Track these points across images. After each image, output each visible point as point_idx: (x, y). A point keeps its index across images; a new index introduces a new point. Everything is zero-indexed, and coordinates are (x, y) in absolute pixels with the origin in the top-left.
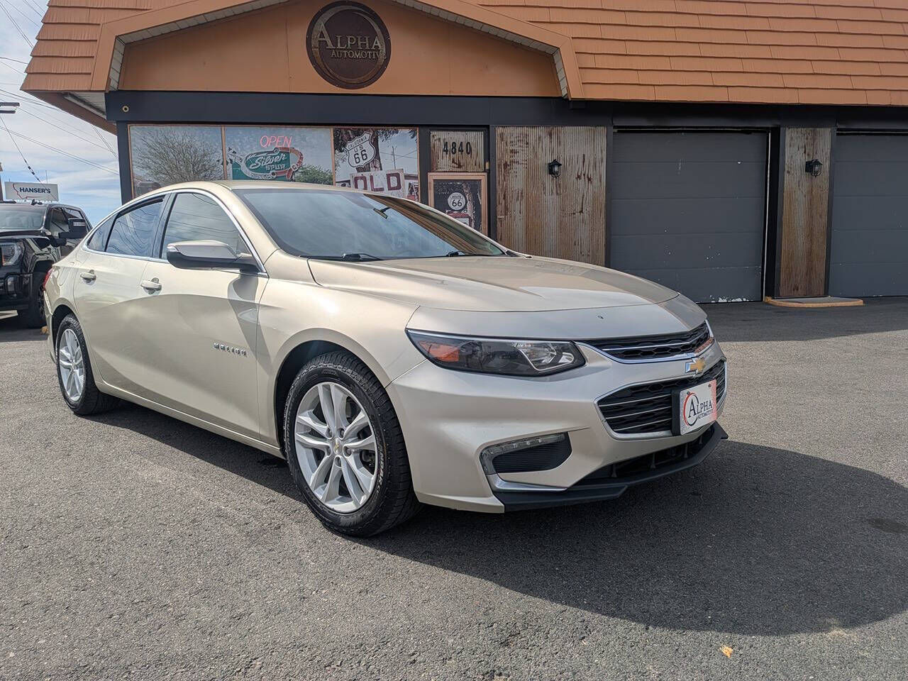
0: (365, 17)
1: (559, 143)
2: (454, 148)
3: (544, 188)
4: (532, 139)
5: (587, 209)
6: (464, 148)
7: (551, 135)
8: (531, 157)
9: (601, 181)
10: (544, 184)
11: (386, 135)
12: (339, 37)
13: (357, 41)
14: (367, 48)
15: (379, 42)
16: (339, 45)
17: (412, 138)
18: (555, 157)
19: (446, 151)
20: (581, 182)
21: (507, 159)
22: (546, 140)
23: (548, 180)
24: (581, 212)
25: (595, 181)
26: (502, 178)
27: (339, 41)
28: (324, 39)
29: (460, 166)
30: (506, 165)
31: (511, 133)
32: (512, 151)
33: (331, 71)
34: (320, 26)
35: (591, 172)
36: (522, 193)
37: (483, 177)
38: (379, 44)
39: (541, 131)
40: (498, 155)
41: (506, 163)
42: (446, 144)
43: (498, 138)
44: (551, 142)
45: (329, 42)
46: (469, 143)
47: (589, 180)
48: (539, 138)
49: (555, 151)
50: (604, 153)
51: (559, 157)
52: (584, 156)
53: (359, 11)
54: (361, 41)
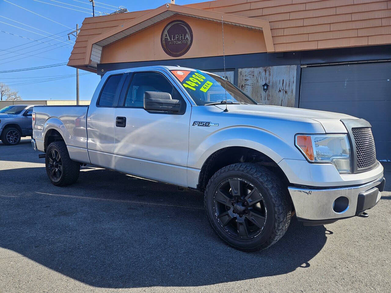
0: (183, 26)
1: (270, 75)
3: (261, 97)
4: (256, 74)
7: (265, 71)
8: (255, 82)
9: (292, 93)
10: (261, 95)
13: (179, 37)
14: (183, 39)
15: (188, 36)
16: (172, 39)
18: (267, 82)
20: (281, 93)
21: (243, 83)
22: (263, 74)
23: (263, 93)
25: (289, 93)
27: (172, 37)
28: (167, 37)
30: (242, 86)
31: (246, 71)
32: (245, 80)
33: (169, 50)
34: (166, 32)
35: (287, 88)
38: (188, 37)
39: (261, 69)
40: (239, 82)
41: (242, 85)
43: (239, 74)
44: (265, 74)
45: (169, 38)
46: (227, 77)
47: (286, 92)
48: (260, 73)
49: (268, 78)
50: (295, 78)
51: (269, 82)
52: (283, 80)
53: (181, 24)
54: (181, 36)
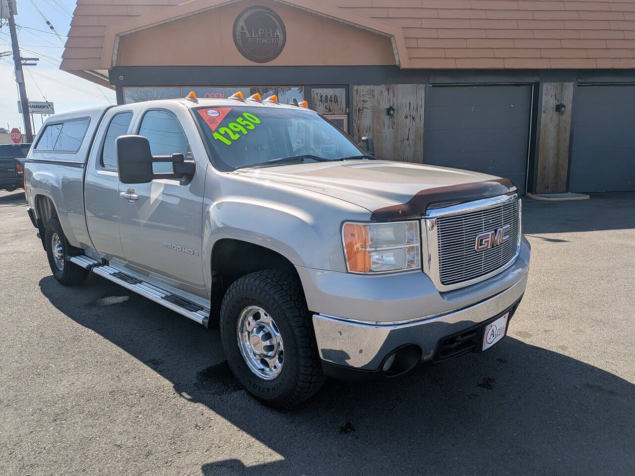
0: (270, 16)
1: (394, 95)
2: (326, 99)
3: (384, 125)
4: (376, 93)
5: (412, 137)
6: (333, 99)
7: (388, 90)
8: (376, 104)
9: (421, 119)
10: (384, 122)
11: (283, 92)
12: (253, 29)
13: (265, 32)
14: (271, 36)
15: (279, 33)
16: (253, 35)
17: (300, 93)
18: (391, 105)
19: (322, 101)
20: (408, 120)
21: (360, 106)
22: (385, 93)
23: (386, 119)
24: (408, 139)
25: (417, 120)
26: (357, 118)
27: (253, 32)
28: (244, 31)
29: (330, 111)
30: (359, 110)
31: (364, 89)
32: (363, 101)
33: (248, 51)
34: (242, 23)
35: (414, 113)
36: (369, 128)
37: (345, 118)
39: (382, 88)
40: (355, 103)
41: (360, 108)
42: (321, 97)
43: (354, 92)
44: (388, 94)
45: (247, 33)
46: (336, 96)
47: (413, 118)
48: (381, 92)
49: (391, 100)
50: (423, 101)
51: (394, 105)
52: (410, 103)
53: (267, 13)
54: (267, 32)
